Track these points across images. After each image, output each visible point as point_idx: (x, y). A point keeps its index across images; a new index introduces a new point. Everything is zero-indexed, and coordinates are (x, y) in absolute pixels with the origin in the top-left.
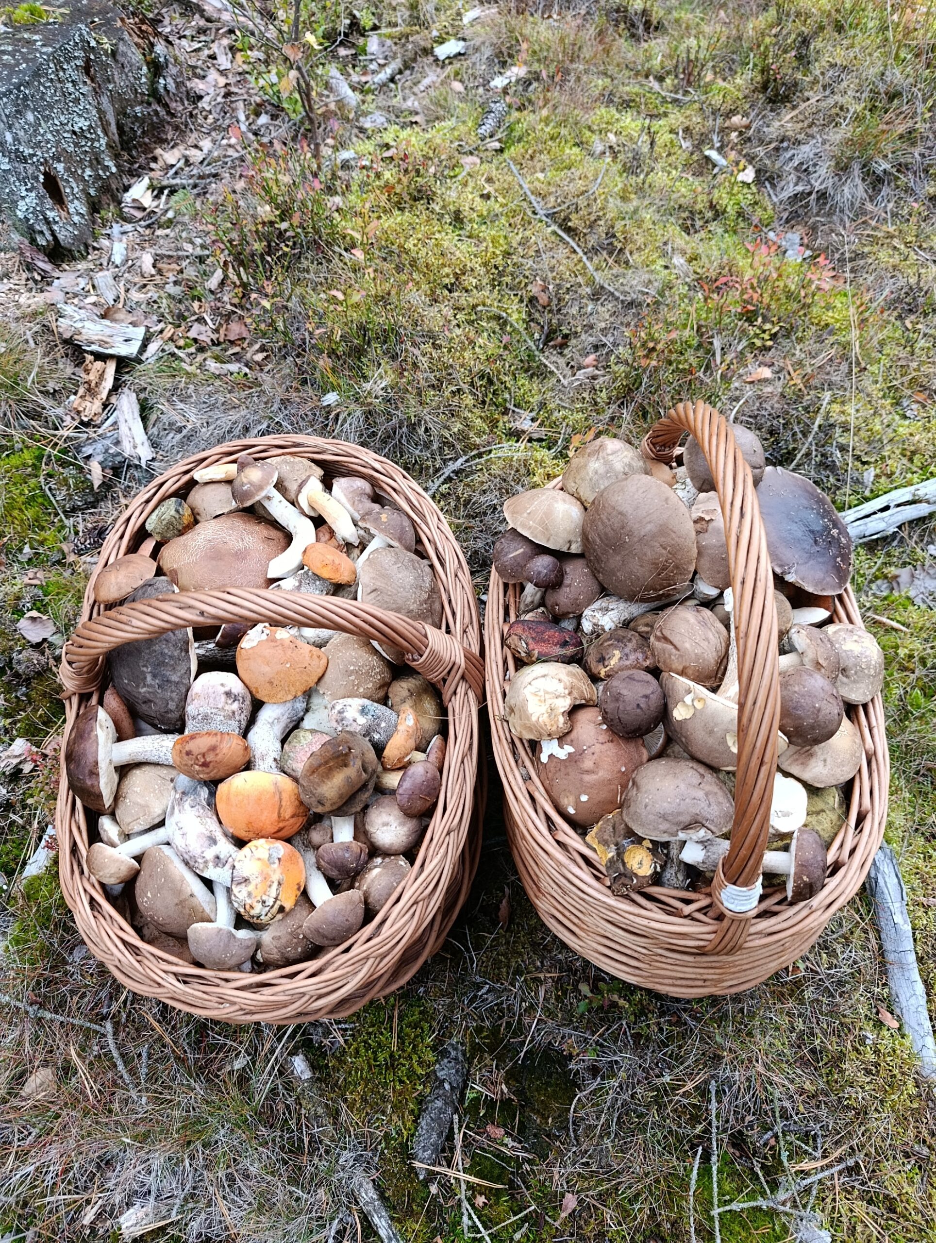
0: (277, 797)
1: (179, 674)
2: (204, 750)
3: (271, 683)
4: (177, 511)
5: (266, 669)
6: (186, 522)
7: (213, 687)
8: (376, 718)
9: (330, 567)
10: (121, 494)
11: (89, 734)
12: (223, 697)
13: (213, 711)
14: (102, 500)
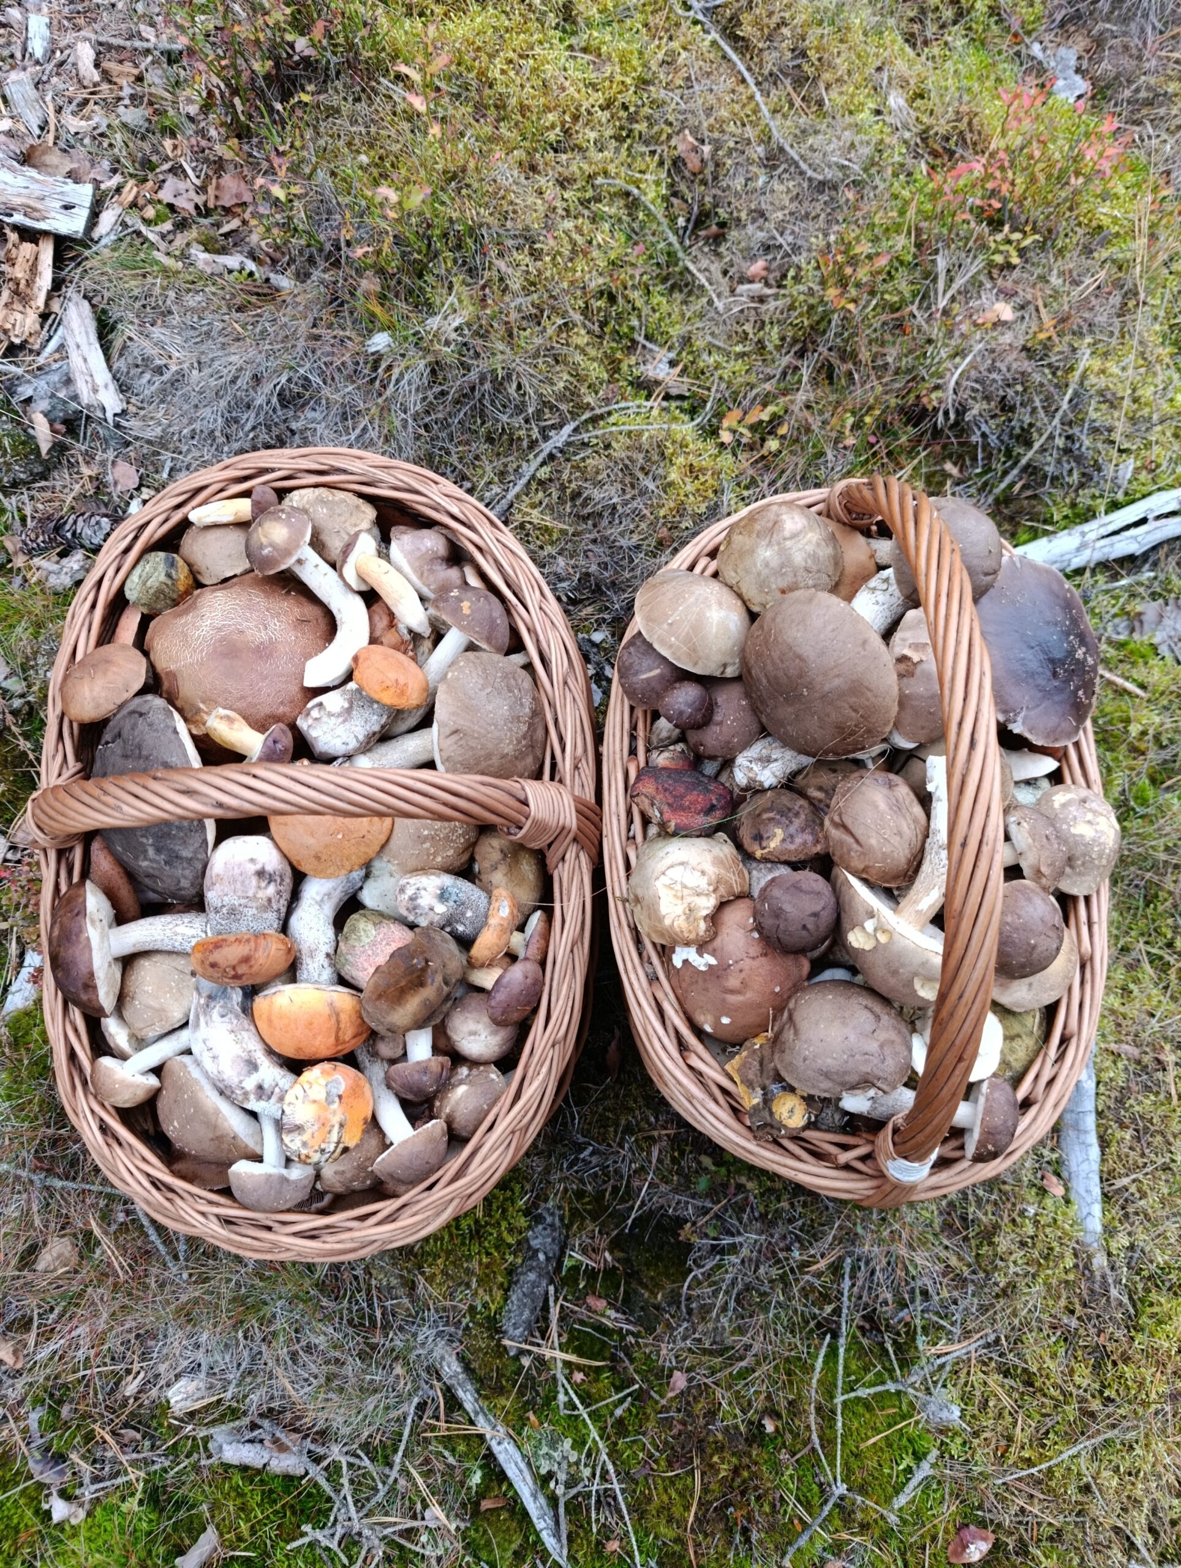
0: (333, 1020)
1: (191, 849)
2: (235, 962)
3: (318, 858)
4: (169, 576)
5: (311, 841)
6: (182, 588)
7: (240, 865)
8: (459, 903)
9: (392, 690)
10: (80, 459)
11: (78, 935)
12: (254, 881)
13: (243, 901)
14: (55, 467)
